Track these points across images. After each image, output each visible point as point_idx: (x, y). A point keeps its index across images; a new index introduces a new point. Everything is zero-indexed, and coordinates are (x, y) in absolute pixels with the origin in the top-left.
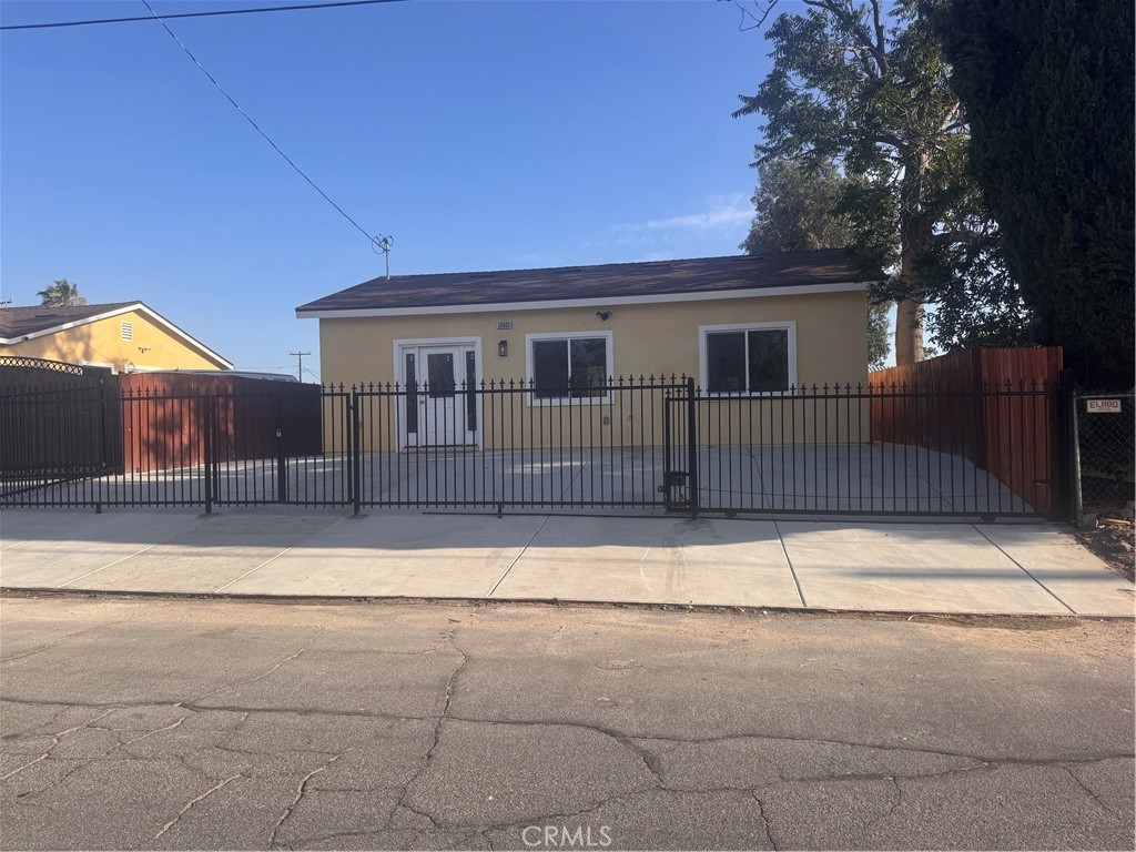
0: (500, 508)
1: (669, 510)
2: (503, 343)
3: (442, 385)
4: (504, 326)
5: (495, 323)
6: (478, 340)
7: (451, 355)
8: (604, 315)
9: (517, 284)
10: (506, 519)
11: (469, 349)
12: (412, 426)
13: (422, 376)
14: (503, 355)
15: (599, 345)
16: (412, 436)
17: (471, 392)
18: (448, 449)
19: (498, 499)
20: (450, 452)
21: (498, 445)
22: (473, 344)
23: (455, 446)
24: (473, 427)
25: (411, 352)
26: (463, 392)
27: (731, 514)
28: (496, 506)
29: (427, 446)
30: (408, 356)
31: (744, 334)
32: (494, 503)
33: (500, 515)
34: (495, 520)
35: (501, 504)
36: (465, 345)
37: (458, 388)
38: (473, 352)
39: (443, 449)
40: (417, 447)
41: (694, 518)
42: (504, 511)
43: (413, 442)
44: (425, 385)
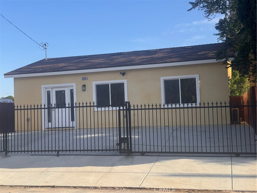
0: (58, 153)
1: (120, 152)
2: (84, 86)
3: (61, 104)
4: (84, 79)
5: (81, 78)
6: (74, 84)
7: (64, 91)
8: (123, 73)
9: (94, 61)
10: (60, 156)
11: (71, 88)
12: (50, 120)
13: (53, 101)
14: (84, 90)
15: (121, 86)
16: (50, 124)
17: (72, 107)
18: (63, 129)
19: (57, 149)
20: (64, 130)
21: (82, 127)
22: (72, 86)
23: (66, 127)
24: (73, 120)
25: (49, 90)
26: (69, 107)
27: (143, 154)
28: (56, 152)
29: (55, 128)
30: (48, 92)
31: (179, 80)
32: (55, 151)
33: (58, 155)
34: (56, 158)
35: (58, 151)
36: (69, 87)
37: (67, 106)
38: (73, 90)
39: (58, 129)
40: (52, 128)
41: (128, 156)
42: (59, 153)
43: (50, 126)
44: (55, 105)
